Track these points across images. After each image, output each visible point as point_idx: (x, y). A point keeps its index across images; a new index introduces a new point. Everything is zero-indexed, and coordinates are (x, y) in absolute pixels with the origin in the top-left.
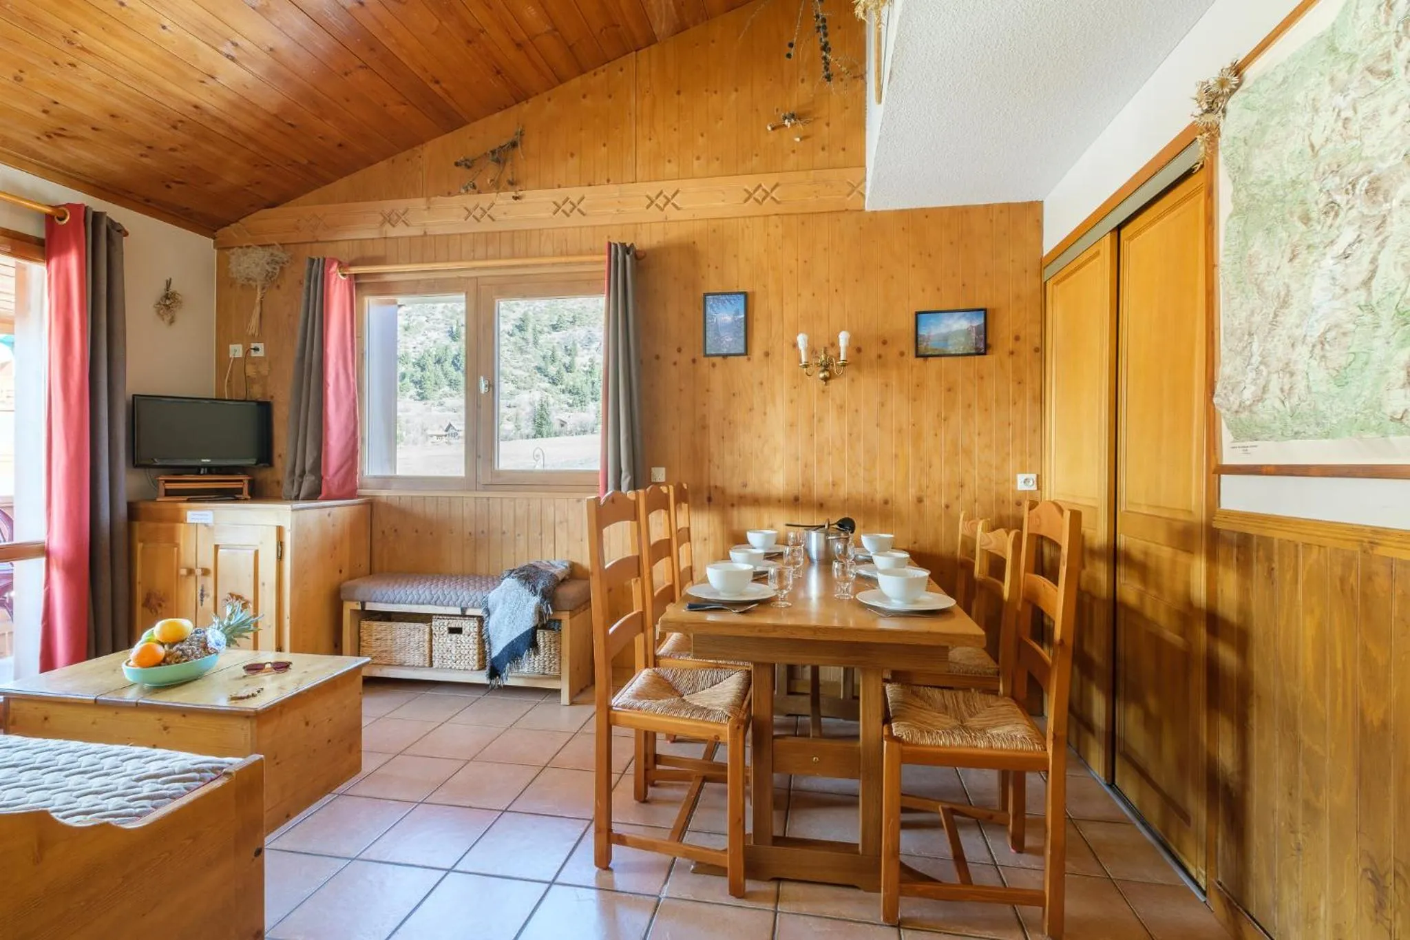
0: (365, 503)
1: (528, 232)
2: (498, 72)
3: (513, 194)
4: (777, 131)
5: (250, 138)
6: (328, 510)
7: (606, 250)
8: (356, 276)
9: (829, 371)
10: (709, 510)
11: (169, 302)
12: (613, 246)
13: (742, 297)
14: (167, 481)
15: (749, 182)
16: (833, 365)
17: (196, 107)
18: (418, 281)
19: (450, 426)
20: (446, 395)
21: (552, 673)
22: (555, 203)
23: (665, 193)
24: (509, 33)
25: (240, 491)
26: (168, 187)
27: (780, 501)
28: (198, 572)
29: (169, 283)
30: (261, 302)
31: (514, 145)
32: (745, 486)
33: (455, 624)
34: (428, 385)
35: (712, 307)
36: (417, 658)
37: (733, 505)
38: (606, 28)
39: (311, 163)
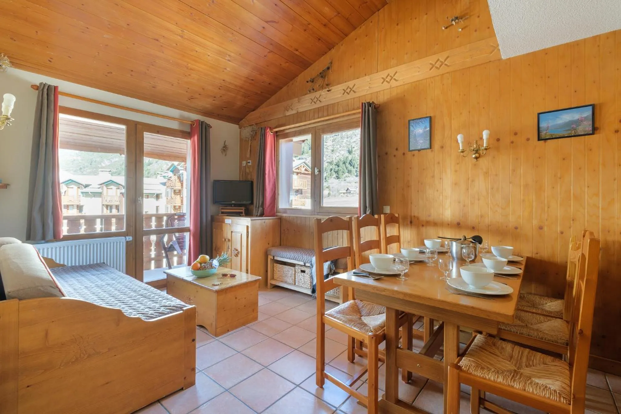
0: (278, 219)
1: (333, 105)
2: (319, 39)
3: (328, 89)
4: (448, 29)
5: (241, 88)
6: (264, 221)
7: (361, 107)
8: (277, 132)
9: (478, 154)
10: (411, 227)
11: (225, 148)
12: (364, 104)
13: (428, 119)
14: (222, 209)
15: (432, 59)
16: (480, 150)
17: (224, 80)
18: (295, 131)
19: (348, 189)
20: (347, 177)
21: (337, 295)
22: (343, 90)
23: (390, 75)
24: (320, 21)
25: (242, 213)
26: (222, 109)
27: (449, 225)
28: (227, 240)
29: (225, 142)
30: (251, 146)
31: (328, 68)
32: (429, 216)
33: (303, 269)
34: (340, 173)
35: (412, 126)
36: (290, 280)
37: (423, 226)
38: (361, 5)
39: (261, 92)
